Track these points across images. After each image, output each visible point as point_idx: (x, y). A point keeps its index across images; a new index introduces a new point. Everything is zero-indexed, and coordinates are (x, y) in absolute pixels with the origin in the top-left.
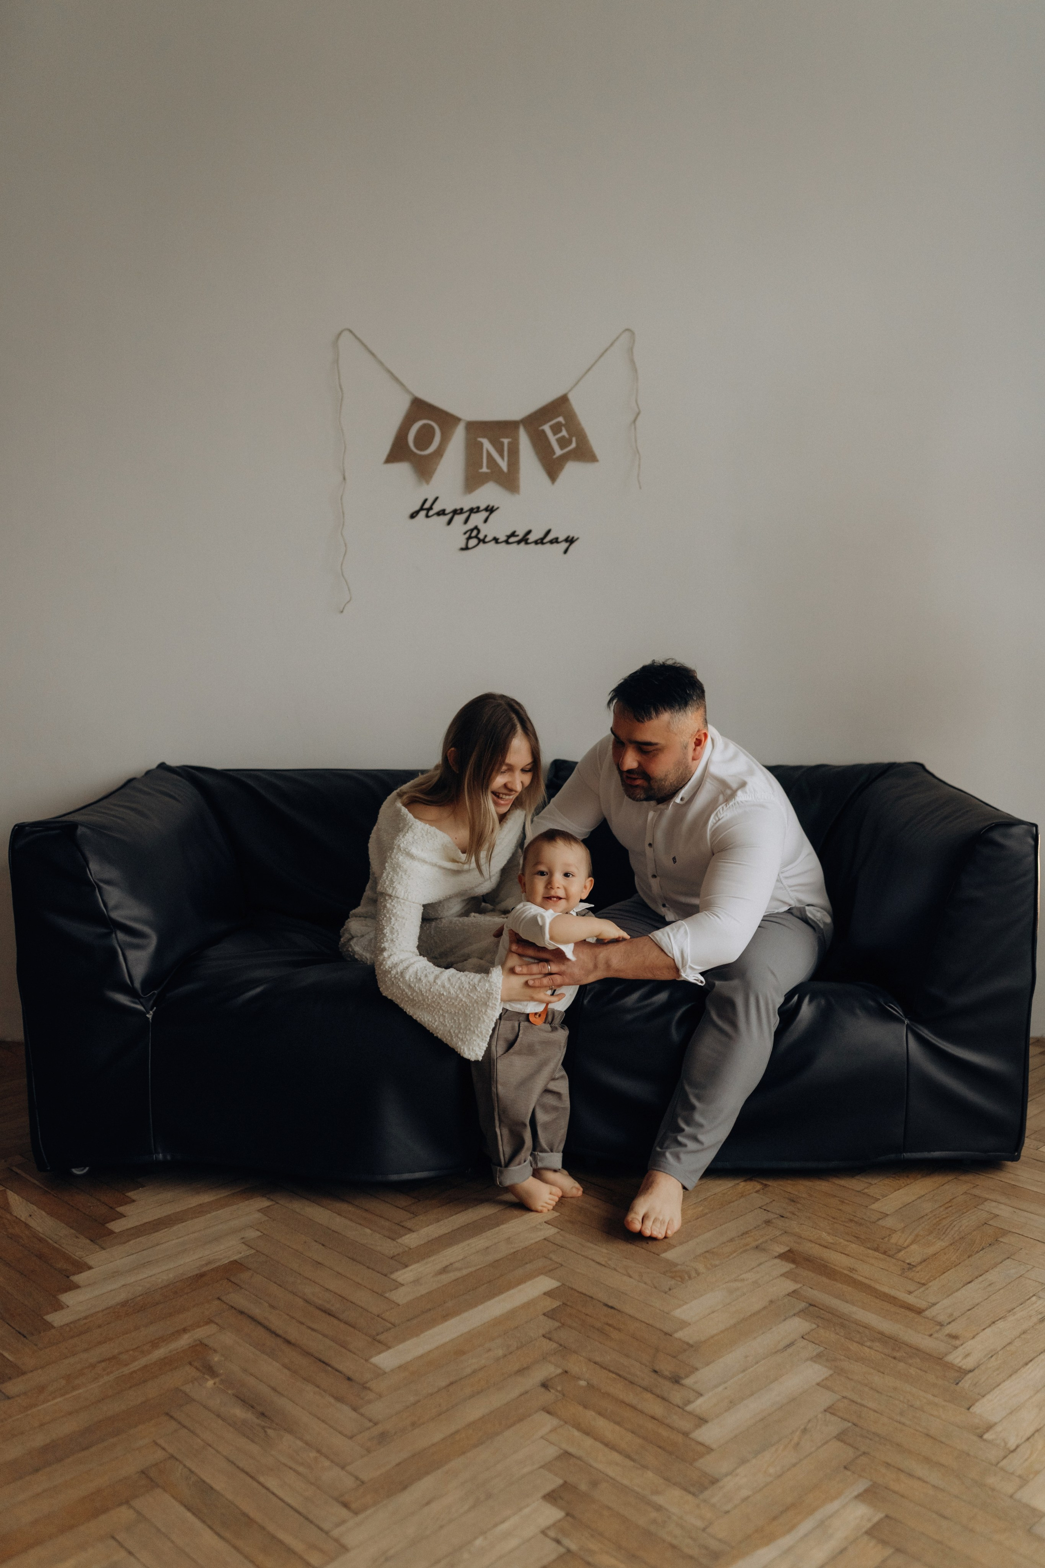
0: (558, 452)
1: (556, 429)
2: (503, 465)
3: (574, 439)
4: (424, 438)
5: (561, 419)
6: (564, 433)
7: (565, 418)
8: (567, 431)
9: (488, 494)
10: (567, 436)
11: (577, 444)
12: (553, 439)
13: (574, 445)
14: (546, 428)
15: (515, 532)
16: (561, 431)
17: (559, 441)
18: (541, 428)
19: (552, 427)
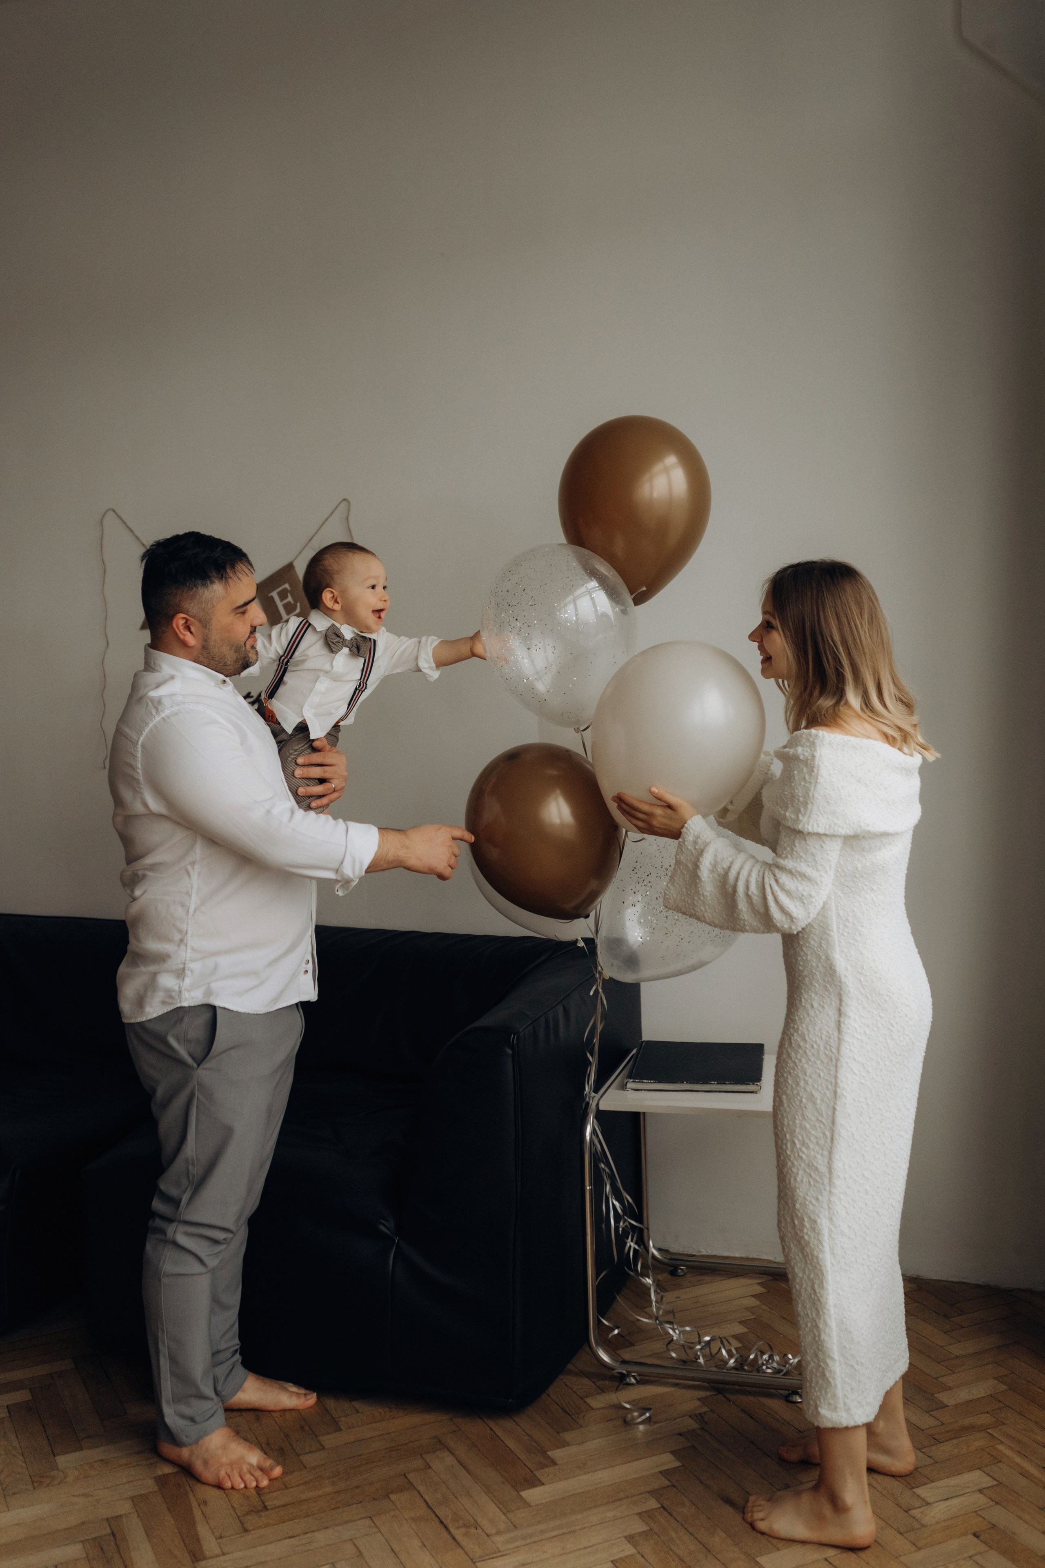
1: (283, 595)
3: (298, 605)
5: (287, 586)
6: (290, 599)
7: (290, 586)
8: (293, 597)
10: (292, 602)
11: (301, 609)
12: (280, 605)
14: (274, 594)
15: (249, 693)
16: (286, 597)
17: (285, 606)
18: (270, 595)
19: (279, 593)
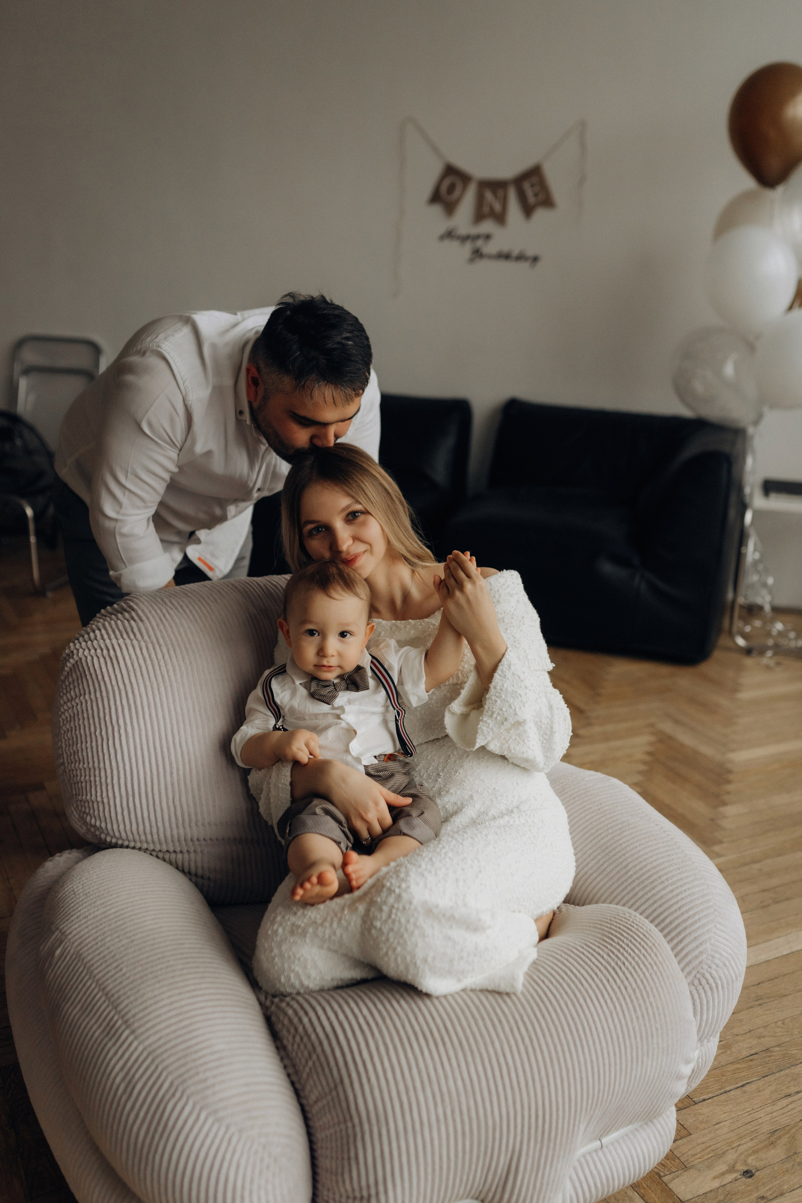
0: (531, 199)
2: (497, 207)
3: (543, 192)
4: (451, 189)
7: (539, 180)
8: (539, 187)
9: (487, 226)
10: (538, 190)
11: (545, 196)
12: (530, 192)
13: (541, 197)
14: (527, 186)
15: (502, 252)
16: (535, 188)
17: (533, 193)
18: (524, 186)
19: (530, 185)
